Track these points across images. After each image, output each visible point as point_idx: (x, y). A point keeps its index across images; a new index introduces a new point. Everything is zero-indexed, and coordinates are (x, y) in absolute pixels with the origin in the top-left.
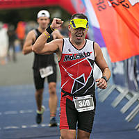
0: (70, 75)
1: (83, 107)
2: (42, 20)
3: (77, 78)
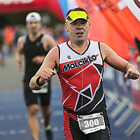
0: (73, 87)
1: (90, 127)
2: (31, 23)
3: (82, 91)
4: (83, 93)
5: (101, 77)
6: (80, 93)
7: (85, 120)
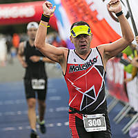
0: (78, 89)
3: (87, 92)
4: (87, 93)
5: (103, 80)
6: (84, 94)
7: (89, 119)
